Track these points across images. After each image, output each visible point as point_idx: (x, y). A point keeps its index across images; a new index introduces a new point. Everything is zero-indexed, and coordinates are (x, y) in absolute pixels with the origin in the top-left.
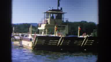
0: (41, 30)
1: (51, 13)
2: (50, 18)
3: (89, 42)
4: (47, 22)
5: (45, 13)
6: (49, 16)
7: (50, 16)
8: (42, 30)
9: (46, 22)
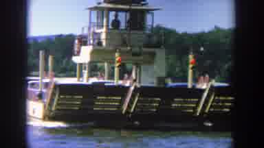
0: (81, 64)
1: (110, 10)
2: (108, 26)
3: (221, 104)
4: (99, 39)
5: (91, 9)
6: (105, 20)
7: (108, 21)
8: (85, 64)
9: (94, 40)
